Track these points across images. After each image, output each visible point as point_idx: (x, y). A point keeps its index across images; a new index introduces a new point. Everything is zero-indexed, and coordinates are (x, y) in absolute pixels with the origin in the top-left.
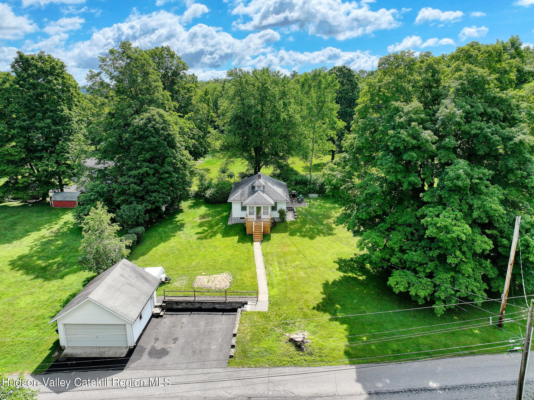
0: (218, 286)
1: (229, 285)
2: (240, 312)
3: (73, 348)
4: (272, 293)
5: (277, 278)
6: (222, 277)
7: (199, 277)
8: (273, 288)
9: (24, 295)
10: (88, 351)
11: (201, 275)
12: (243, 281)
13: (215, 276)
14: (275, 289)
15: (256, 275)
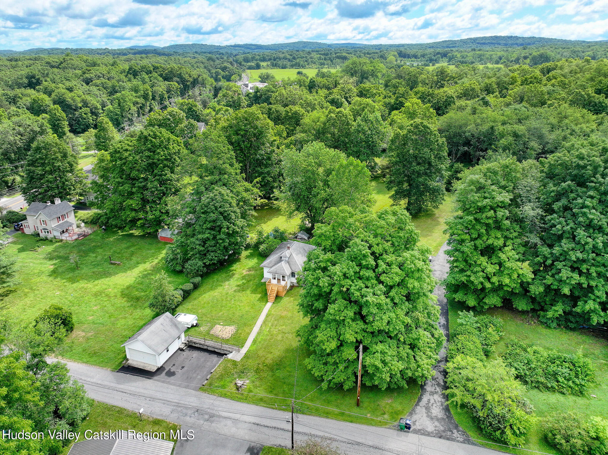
0: (223, 336)
1: (230, 336)
2: (224, 358)
3: (133, 360)
4: (251, 349)
5: (262, 337)
6: (230, 329)
7: (218, 326)
9: (122, 318)
10: (139, 364)
11: (219, 324)
12: (240, 335)
13: (227, 327)
14: (255, 346)
15: (251, 332)
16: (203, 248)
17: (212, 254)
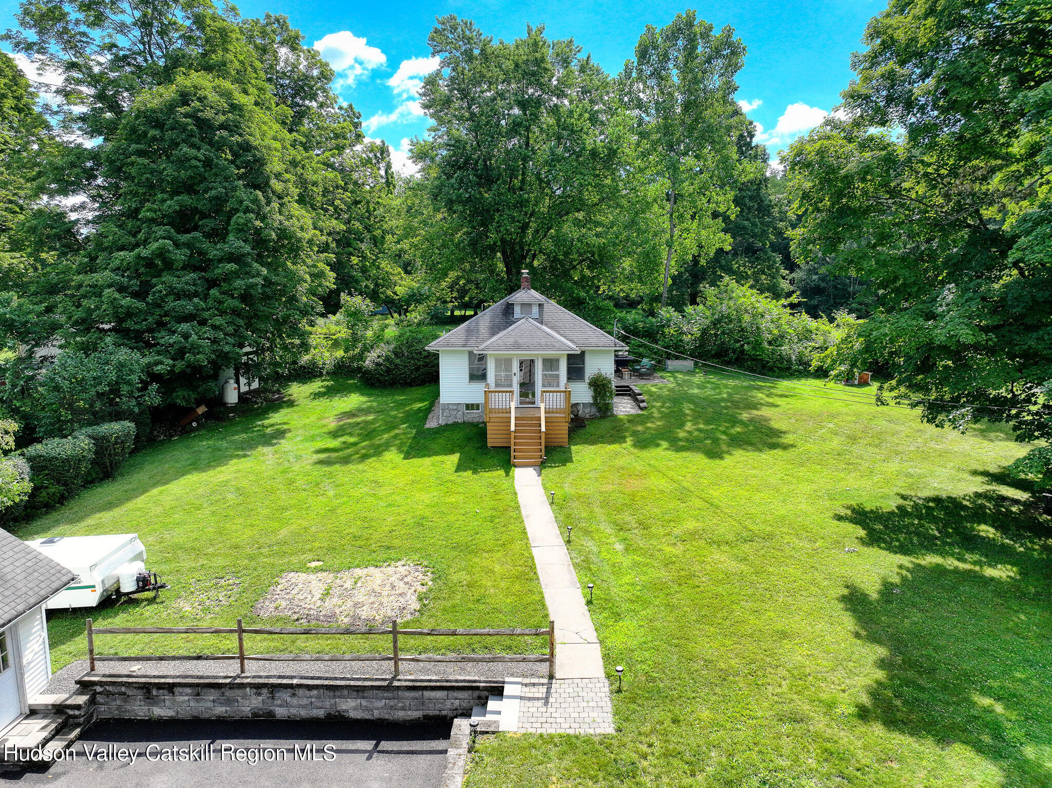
0: (365, 613)
1: (417, 606)
2: (465, 741)
4: (617, 641)
5: (627, 579)
6: (389, 576)
7: (291, 578)
8: (618, 616)
11: (302, 568)
12: (477, 593)
13: (358, 572)
14: (628, 624)
15: (533, 568)
16: (141, 305)
17: (184, 327)
